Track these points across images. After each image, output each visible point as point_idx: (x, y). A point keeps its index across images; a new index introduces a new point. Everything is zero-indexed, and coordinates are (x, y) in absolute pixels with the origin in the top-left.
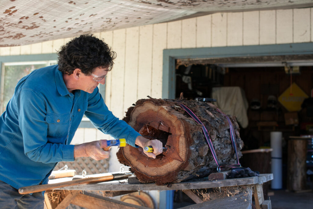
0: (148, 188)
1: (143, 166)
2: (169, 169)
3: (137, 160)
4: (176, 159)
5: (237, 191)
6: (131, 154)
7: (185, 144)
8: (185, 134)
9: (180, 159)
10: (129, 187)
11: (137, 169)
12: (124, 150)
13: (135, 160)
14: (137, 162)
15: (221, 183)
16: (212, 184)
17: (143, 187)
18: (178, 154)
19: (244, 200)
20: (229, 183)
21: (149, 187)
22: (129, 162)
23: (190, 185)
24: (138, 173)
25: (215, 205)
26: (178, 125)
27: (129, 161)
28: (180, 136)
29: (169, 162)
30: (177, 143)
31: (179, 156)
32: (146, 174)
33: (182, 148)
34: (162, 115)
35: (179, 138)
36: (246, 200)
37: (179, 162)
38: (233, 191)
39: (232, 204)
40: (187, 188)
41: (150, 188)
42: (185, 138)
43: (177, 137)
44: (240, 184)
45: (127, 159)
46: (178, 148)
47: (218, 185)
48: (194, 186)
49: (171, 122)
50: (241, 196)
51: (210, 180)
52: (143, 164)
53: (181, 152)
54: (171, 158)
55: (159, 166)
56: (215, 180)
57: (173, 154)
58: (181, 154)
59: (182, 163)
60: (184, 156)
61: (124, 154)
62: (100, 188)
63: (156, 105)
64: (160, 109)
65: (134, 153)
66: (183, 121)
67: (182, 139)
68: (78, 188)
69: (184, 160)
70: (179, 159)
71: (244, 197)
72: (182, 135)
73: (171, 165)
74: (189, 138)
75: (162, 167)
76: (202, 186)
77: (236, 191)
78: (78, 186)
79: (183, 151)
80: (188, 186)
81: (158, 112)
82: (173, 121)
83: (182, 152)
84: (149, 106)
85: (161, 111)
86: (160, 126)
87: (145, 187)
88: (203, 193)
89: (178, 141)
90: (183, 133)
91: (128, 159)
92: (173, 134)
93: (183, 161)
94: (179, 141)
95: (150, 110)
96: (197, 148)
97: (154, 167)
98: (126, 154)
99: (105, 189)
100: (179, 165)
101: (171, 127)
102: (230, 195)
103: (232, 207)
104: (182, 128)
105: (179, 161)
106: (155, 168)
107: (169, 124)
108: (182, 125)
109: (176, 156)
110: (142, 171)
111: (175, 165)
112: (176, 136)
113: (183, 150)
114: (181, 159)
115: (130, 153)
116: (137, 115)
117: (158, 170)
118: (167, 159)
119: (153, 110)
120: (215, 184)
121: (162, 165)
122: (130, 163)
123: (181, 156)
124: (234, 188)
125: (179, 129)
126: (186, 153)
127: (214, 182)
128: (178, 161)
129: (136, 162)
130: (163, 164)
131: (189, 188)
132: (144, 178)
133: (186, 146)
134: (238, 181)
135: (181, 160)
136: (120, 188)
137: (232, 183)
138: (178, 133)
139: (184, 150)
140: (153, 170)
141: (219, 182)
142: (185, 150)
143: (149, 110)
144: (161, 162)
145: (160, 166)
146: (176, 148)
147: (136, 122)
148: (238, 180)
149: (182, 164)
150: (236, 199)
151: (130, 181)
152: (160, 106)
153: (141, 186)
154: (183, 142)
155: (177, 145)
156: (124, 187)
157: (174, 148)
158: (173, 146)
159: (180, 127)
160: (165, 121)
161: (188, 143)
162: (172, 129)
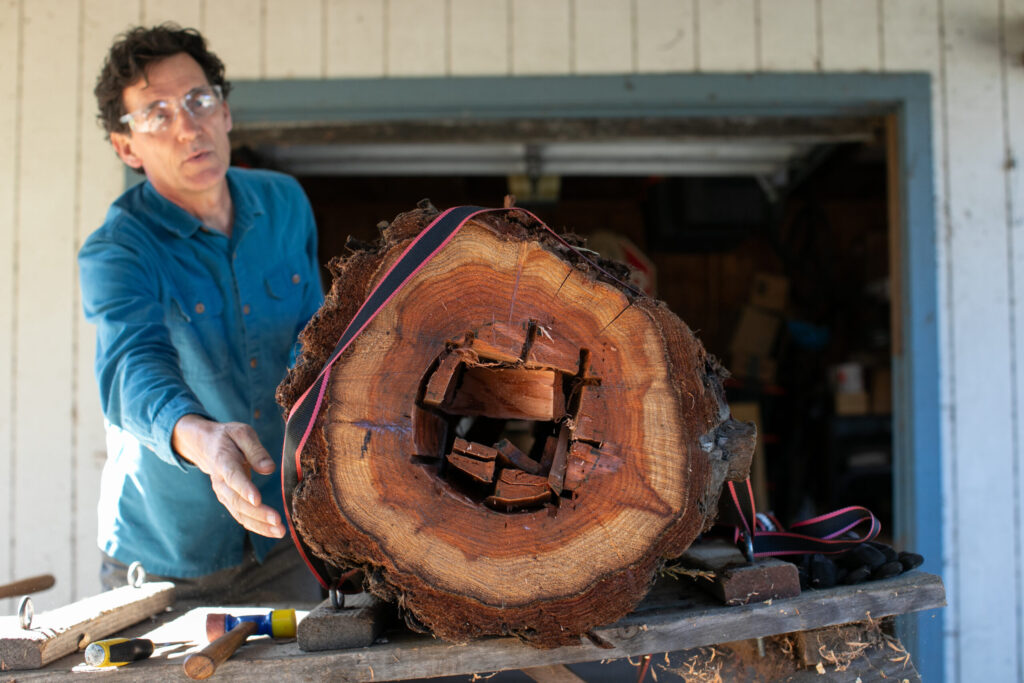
0: (416, 665)
1: (456, 554)
2: (600, 557)
3: (418, 530)
4: (633, 506)
5: (858, 645)
6: (384, 500)
7: (674, 426)
8: (669, 378)
9: (654, 504)
11: (420, 575)
12: (339, 480)
13: (408, 526)
14: (423, 540)
15: (791, 616)
17: (391, 663)
18: (643, 478)
20: (833, 611)
21: (420, 659)
22: (375, 546)
23: (639, 633)
24: (431, 595)
26: (633, 335)
27: (377, 539)
28: (646, 386)
29: (600, 523)
30: (634, 425)
31: (648, 487)
32: (476, 595)
33: (662, 446)
34: (539, 288)
35: (640, 398)
37: (653, 517)
38: (839, 646)
41: (428, 663)
42: (675, 395)
43: (631, 395)
44: (882, 612)
45: (360, 528)
46: (642, 450)
47: (777, 621)
48: (662, 636)
49: (591, 321)
51: (737, 604)
52: (455, 545)
53: (659, 469)
54: (606, 504)
55: (544, 551)
56: (759, 600)
57: (616, 483)
58: (656, 479)
59: (667, 520)
60: (676, 486)
61: (339, 503)
63: (505, 240)
64: (530, 259)
65: (400, 491)
66: (655, 313)
67: (659, 402)
69: (676, 508)
70: (651, 502)
71: (892, 670)
72: (655, 384)
73: (606, 536)
74: (696, 393)
75: (565, 551)
76: (699, 633)
79: (670, 464)
81: (517, 273)
82: (605, 317)
83: (664, 467)
85: (532, 269)
86: (537, 342)
89: (635, 416)
90: (660, 371)
91: (366, 526)
92: (607, 378)
93: (670, 509)
94: (641, 412)
95: (473, 264)
97: (518, 555)
98: (351, 504)
100: (653, 532)
101: (595, 349)
102: (829, 666)
104: (652, 346)
105: (653, 511)
106: (522, 560)
107: (580, 328)
108: (649, 331)
109: (635, 491)
110: (455, 585)
111: (632, 535)
112: (624, 387)
113: (665, 457)
114: (662, 502)
115: (376, 495)
117: (542, 567)
118: (584, 511)
119: (488, 266)
120: (766, 619)
121: (563, 544)
122: (382, 547)
123: (657, 488)
125: (640, 355)
126: (684, 473)
127: (758, 611)
128: (644, 515)
129: (414, 539)
130: (564, 537)
131: (635, 650)
133: (682, 437)
134: (873, 600)
135: (661, 508)
137: (848, 607)
138: (633, 373)
139: (672, 459)
140: (514, 572)
141: (784, 610)
143: (465, 265)
144: (556, 529)
145: (552, 548)
146: (629, 448)
148: (872, 594)
149: (669, 525)
151: (313, 639)
152: (525, 245)
153: (377, 661)
154: (665, 417)
155: (635, 436)
156: (281, 669)
157: (618, 452)
158: (613, 442)
159: (641, 342)
160: (559, 319)
161: (688, 420)
162: (600, 354)
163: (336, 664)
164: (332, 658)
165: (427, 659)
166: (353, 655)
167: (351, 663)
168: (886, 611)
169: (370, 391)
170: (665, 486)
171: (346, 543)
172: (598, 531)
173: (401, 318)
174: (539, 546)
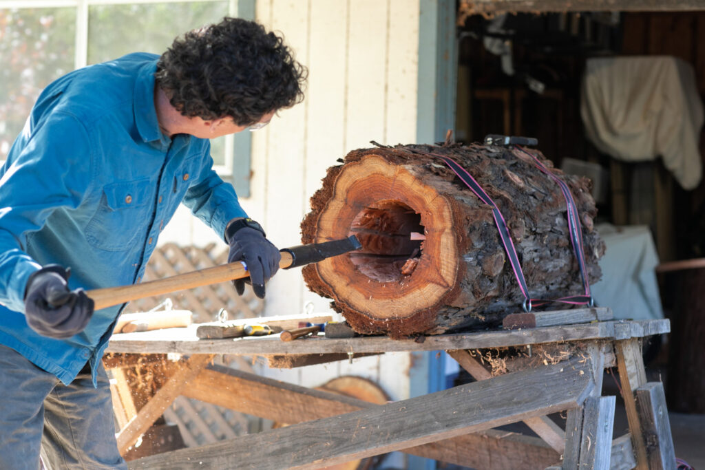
0: (370, 346)
1: (361, 296)
2: (418, 303)
3: (348, 285)
4: (433, 282)
5: (565, 354)
6: (335, 271)
7: (453, 249)
8: (453, 228)
9: (442, 282)
10: (328, 346)
11: (347, 303)
13: (344, 283)
14: (349, 289)
15: (529, 336)
16: (510, 337)
17: (359, 345)
18: (438, 271)
19: (579, 373)
20: (547, 335)
21: (371, 344)
22: (331, 289)
23: (462, 339)
24: (351, 312)
25: (516, 383)
26: (439, 208)
27: (331, 286)
28: (442, 231)
29: (419, 288)
30: (437, 247)
31: (440, 275)
32: (368, 314)
33: (447, 258)
34: (402, 186)
35: (440, 236)
36: (582, 372)
37: (441, 288)
38: (554, 352)
39: (554, 380)
40: (456, 346)
41: (375, 346)
42: (454, 235)
43: (436, 234)
44: (569, 338)
45: (325, 281)
46: (439, 259)
47: (523, 339)
48: (471, 341)
49: (422, 201)
50: (573, 364)
51: (507, 329)
52: (361, 292)
53: (445, 267)
54: (422, 280)
55: (396, 298)
56: (516, 328)
57: (427, 271)
58: (444, 272)
59: (447, 289)
60: (452, 275)
61: (318, 271)
62: (262, 348)
63: (389, 164)
64: (399, 173)
65: (342, 268)
66: (449, 199)
67: (447, 238)
68: (210, 348)
69: (451, 285)
70: (440, 282)
71: (577, 367)
72: (447, 231)
73: (422, 294)
74: (463, 236)
75: (404, 299)
76: (487, 341)
77: (562, 352)
78: (210, 345)
79: (450, 265)
80: (459, 341)
81: (394, 179)
82: (428, 200)
83: (447, 267)
84: (374, 165)
85: (400, 177)
87: (363, 344)
88: (492, 358)
89: (437, 243)
90: (449, 225)
91: (328, 281)
92: (427, 227)
93: (448, 285)
94: (440, 242)
95: (377, 174)
96: (480, 257)
97: (385, 299)
98: (323, 271)
99: (274, 351)
100: (440, 294)
101: (423, 213)
102: (549, 362)
103: (552, 386)
104: (447, 214)
105: (441, 285)
106: (387, 301)
107: (418, 204)
108: (446, 207)
109: (434, 276)
110: (360, 309)
111: (432, 295)
112: (434, 230)
113: (448, 262)
114: (445, 282)
115: (332, 268)
116: (347, 185)
117: (394, 305)
118: (413, 283)
119: (383, 175)
120: (517, 337)
121: (404, 296)
122: (333, 291)
123: (444, 276)
124: (558, 347)
125: (441, 217)
126: (455, 270)
127: (514, 333)
128: (437, 287)
129: (346, 288)
130: (405, 292)
131: (460, 346)
132: (363, 323)
133: (455, 254)
134: (565, 332)
135: (444, 284)
136: (307, 347)
137: (554, 334)
138: (438, 225)
139: (451, 263)
140: (383, 306)
141: (525, 333)
142: (454, 263)
143: (374, 174)
144: (401, 289)
145: (399, 297)
146: (433, 257)
147: (346, 201)
148: (565, 329)
149: (447, 292)
150: (562, 370)
151: (331, 333)
152: (398, 166)
153: (354, 343)
154: (449, 245)
155: (436, 252)
156: (316, 344)
157: (429, 259)
158: (427, 254)
159: (442, 211)
160: (409, 199)
161: (459, 247)
162: (425, 216)
163: (338, 344)
164: (336, 341)
165: (374, 344)
166: (344, 340)
167: (344, 344)
168: (571, 337)
169: (333, 225)
170: (447, 275)
171: (320, 287)
172: (418, 291)
173: (347, 195)
174: (393, 295)
